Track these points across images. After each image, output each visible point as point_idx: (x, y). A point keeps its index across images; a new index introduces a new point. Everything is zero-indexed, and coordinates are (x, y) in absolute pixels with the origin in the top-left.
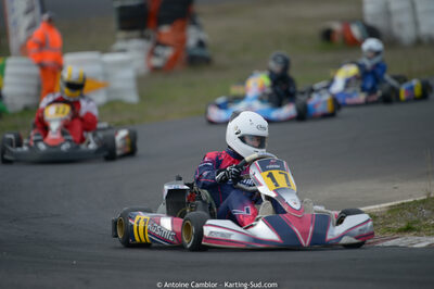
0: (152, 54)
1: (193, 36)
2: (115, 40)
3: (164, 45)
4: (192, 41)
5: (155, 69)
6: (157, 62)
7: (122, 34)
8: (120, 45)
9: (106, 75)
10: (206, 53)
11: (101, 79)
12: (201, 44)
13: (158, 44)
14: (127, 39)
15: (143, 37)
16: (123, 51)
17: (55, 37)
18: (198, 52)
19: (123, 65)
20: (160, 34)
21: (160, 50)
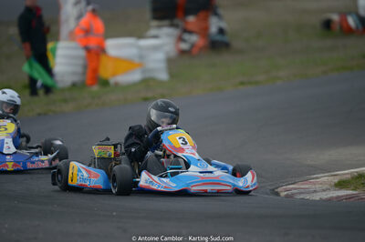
0: (181, 39)
1: (214, 24)
2: (149, 28)
3: (190, 32)
4: (213, 29)
5: (183, 52)
6: (184, 46)
7: (155, 23)
8: (153, 32)
9: (141, 57)
10: (226, 38)
11: (137, 60)
12: (221, 31)
13: (186, 31)
14: (159, 27)
15: (172, 25)
16: (155, 37)
17: (98, 24)
18: (219, 38)
19: (156, 48)
20: (186, 22)
21: (186, 36)
